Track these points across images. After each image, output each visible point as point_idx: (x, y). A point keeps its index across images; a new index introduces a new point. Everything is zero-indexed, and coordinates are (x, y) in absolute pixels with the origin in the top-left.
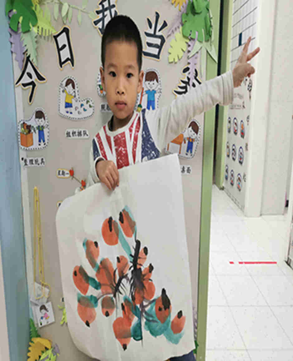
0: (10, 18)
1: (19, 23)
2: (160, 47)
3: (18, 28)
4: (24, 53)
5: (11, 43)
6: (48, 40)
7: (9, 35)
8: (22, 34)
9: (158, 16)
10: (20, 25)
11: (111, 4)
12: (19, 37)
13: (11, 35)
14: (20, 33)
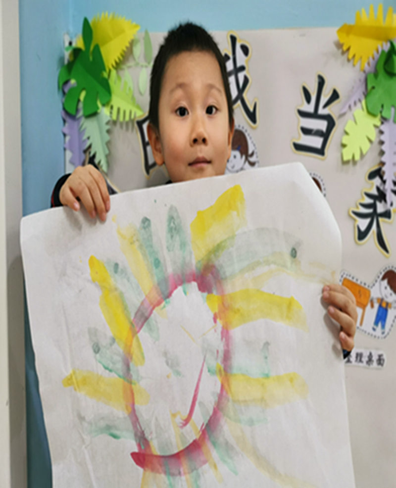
0: (64, 93)
1: (79, 101)
2: (325, 135)
3: (77, 110)
4: (85, 152)
5: (65, 135)
6: (127, 129)
7: (62, 122)
8: (83, 119)
9: (321, 82)
10: (81, 105)
11: (239, 65)
12: (79, 123)
13: (64, 121)
14: (80, 118)
